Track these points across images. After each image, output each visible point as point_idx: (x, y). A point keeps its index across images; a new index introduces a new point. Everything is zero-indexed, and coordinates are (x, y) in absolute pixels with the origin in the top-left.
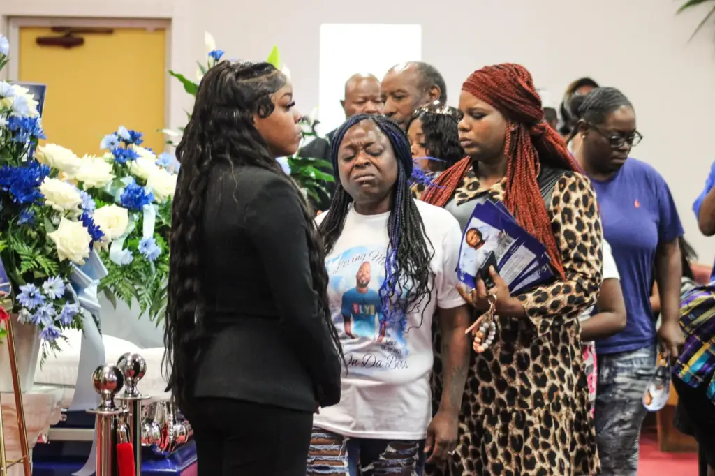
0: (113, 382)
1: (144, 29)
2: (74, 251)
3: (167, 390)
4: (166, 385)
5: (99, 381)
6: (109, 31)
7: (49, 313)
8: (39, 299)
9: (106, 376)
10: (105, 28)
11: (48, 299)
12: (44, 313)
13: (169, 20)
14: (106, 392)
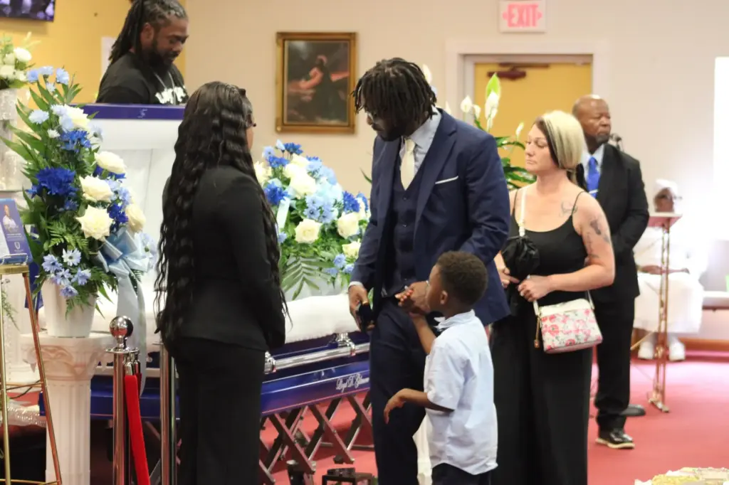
0: (125, 329)
1: (574, 64)
2: (94, 231)
3: (156, 332)
4: (155, 328)
5: (113, 328)
6: (546, 66)
7: (66, 276)
8: (57, 266)
9: (119, 324)
10: (543, 63)
11: (65, 266)
12: (63, 276)
13: (591, 56)
14: (120, 337)
